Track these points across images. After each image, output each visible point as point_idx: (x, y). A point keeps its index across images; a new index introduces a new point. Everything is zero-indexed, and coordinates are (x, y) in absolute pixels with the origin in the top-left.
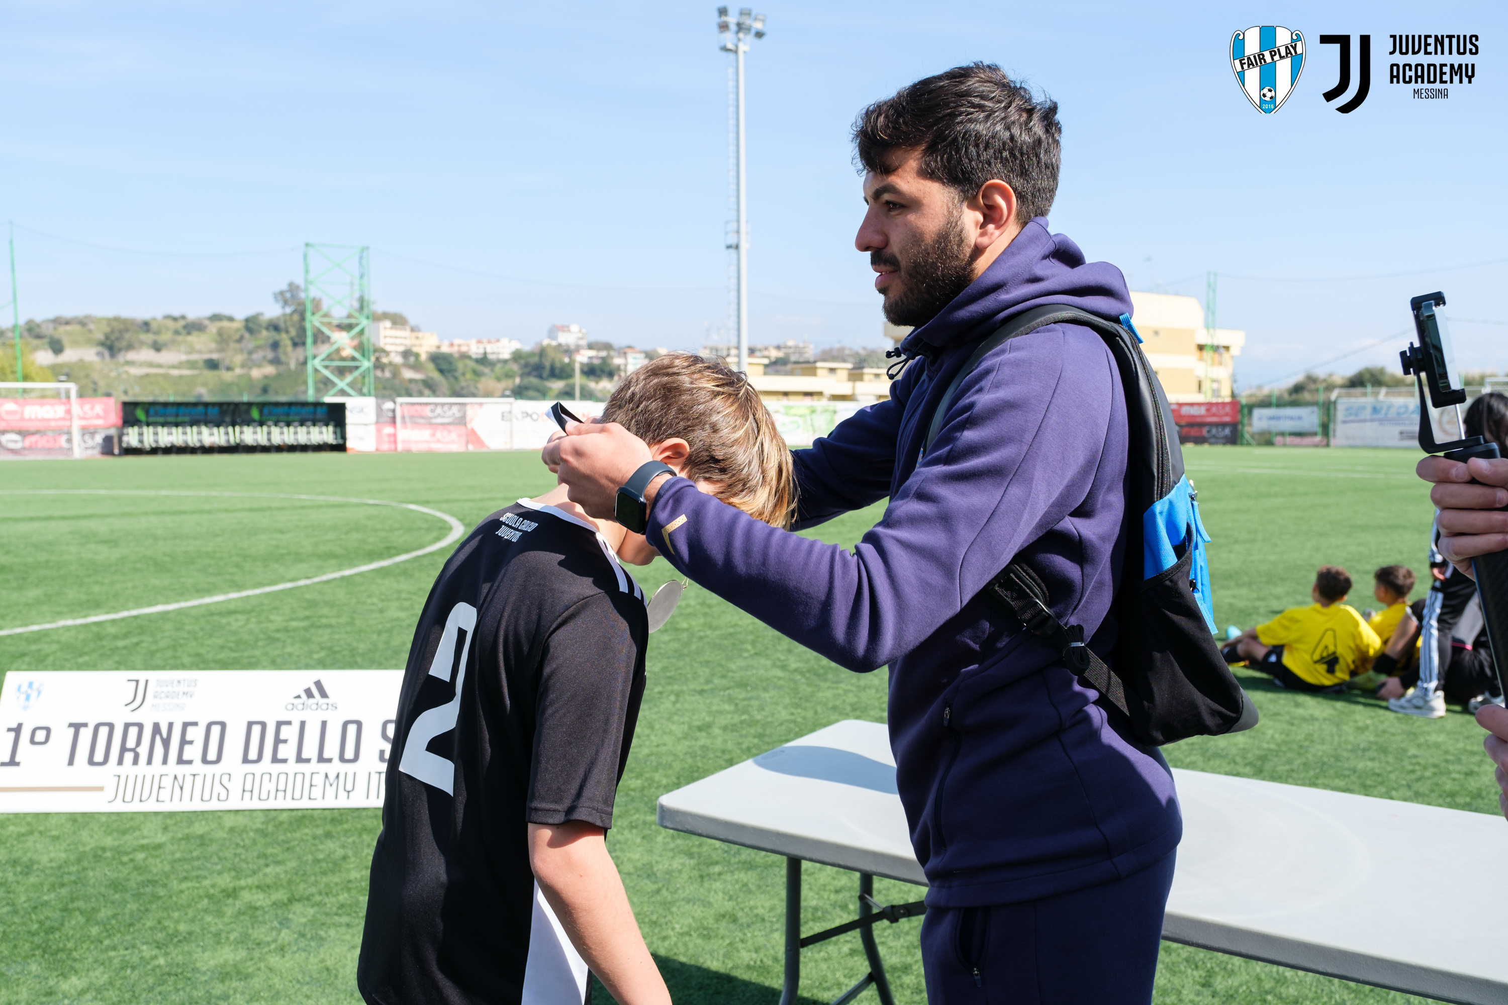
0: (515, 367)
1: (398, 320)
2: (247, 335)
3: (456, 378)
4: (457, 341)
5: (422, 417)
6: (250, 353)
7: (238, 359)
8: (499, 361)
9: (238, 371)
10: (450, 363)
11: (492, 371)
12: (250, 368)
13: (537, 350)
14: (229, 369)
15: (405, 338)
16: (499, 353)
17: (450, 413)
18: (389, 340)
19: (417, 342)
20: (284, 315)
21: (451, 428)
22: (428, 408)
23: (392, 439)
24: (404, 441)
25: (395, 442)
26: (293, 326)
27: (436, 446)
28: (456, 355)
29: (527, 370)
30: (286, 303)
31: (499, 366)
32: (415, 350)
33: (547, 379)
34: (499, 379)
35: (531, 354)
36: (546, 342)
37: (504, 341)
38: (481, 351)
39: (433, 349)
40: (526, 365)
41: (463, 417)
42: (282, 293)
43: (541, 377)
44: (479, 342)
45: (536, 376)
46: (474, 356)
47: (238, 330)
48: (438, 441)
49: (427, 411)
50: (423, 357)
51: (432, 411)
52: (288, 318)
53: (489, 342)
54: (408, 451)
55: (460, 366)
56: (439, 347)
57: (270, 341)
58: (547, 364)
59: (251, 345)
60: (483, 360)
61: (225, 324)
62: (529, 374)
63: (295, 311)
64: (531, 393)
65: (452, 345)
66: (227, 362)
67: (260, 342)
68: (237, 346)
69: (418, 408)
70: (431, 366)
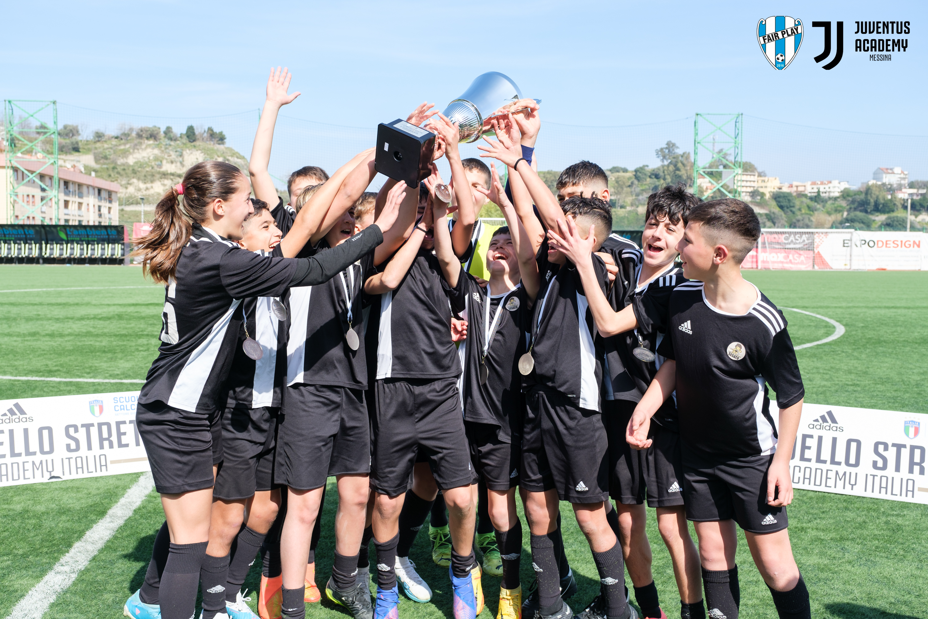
0: (844, 203)
1: (748, 168)
2: (636, 182)
3: (794, 213)
4: (795, 183)
5: (779, 243)
6: (637, 195)
7: (629, 200)
8: (830, 198)
9: (629, 208)
10: (789, 200)
11: (824, 207)
12: (637, 207)
13: (863, 190)
14: (622, 207)
15: (754, 181)
16: (829, 192)
17: (800, 240)
18: (739, 184)
19: (763, 184)
20: (663, 166)
21: (801, 252)
22: (784, 236)
23: (755, 260)
24: (763, 262)
25: (757, 262)
26: (669, 175)
27: (787, 266)
28: (795, 194)
29: (853, 206)
30: (664, 157)
31: (830, 202)
32: (761, 190)
33: (871, 213)
34: (829, 214)
35: (859, 192)
36: (871, 183)
37: (835, 183)
38: (816, 190)
39: (776, 190)
40: (853, 202)
41: (812, 243)
42: (662, 149)
43: (866, 212)
44: (814, 183)
45: (861, 211)
46: (809, 195)
47: (629, 178)
48: (791, 262)
49: (782, 238)
50: (768, 196)
51: (786, 239)
52: (666, 168)
53: (822, 183)
54: (767, 269)
55: (797, 203)
56: (780, 189)
57: (653, 186)
58: (872, 201)
59: (638, 190)
60: (817, 198)
61: (621, 174)
62: (855, 209)
63: (671, 163)
64: (857, 225)
65: (791, 186)
66: (621, 202)
67: (644, 187)
68: (629, 189)
69: (776, 236)
70: (774, 203)
